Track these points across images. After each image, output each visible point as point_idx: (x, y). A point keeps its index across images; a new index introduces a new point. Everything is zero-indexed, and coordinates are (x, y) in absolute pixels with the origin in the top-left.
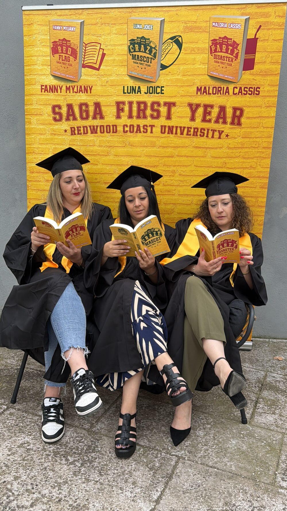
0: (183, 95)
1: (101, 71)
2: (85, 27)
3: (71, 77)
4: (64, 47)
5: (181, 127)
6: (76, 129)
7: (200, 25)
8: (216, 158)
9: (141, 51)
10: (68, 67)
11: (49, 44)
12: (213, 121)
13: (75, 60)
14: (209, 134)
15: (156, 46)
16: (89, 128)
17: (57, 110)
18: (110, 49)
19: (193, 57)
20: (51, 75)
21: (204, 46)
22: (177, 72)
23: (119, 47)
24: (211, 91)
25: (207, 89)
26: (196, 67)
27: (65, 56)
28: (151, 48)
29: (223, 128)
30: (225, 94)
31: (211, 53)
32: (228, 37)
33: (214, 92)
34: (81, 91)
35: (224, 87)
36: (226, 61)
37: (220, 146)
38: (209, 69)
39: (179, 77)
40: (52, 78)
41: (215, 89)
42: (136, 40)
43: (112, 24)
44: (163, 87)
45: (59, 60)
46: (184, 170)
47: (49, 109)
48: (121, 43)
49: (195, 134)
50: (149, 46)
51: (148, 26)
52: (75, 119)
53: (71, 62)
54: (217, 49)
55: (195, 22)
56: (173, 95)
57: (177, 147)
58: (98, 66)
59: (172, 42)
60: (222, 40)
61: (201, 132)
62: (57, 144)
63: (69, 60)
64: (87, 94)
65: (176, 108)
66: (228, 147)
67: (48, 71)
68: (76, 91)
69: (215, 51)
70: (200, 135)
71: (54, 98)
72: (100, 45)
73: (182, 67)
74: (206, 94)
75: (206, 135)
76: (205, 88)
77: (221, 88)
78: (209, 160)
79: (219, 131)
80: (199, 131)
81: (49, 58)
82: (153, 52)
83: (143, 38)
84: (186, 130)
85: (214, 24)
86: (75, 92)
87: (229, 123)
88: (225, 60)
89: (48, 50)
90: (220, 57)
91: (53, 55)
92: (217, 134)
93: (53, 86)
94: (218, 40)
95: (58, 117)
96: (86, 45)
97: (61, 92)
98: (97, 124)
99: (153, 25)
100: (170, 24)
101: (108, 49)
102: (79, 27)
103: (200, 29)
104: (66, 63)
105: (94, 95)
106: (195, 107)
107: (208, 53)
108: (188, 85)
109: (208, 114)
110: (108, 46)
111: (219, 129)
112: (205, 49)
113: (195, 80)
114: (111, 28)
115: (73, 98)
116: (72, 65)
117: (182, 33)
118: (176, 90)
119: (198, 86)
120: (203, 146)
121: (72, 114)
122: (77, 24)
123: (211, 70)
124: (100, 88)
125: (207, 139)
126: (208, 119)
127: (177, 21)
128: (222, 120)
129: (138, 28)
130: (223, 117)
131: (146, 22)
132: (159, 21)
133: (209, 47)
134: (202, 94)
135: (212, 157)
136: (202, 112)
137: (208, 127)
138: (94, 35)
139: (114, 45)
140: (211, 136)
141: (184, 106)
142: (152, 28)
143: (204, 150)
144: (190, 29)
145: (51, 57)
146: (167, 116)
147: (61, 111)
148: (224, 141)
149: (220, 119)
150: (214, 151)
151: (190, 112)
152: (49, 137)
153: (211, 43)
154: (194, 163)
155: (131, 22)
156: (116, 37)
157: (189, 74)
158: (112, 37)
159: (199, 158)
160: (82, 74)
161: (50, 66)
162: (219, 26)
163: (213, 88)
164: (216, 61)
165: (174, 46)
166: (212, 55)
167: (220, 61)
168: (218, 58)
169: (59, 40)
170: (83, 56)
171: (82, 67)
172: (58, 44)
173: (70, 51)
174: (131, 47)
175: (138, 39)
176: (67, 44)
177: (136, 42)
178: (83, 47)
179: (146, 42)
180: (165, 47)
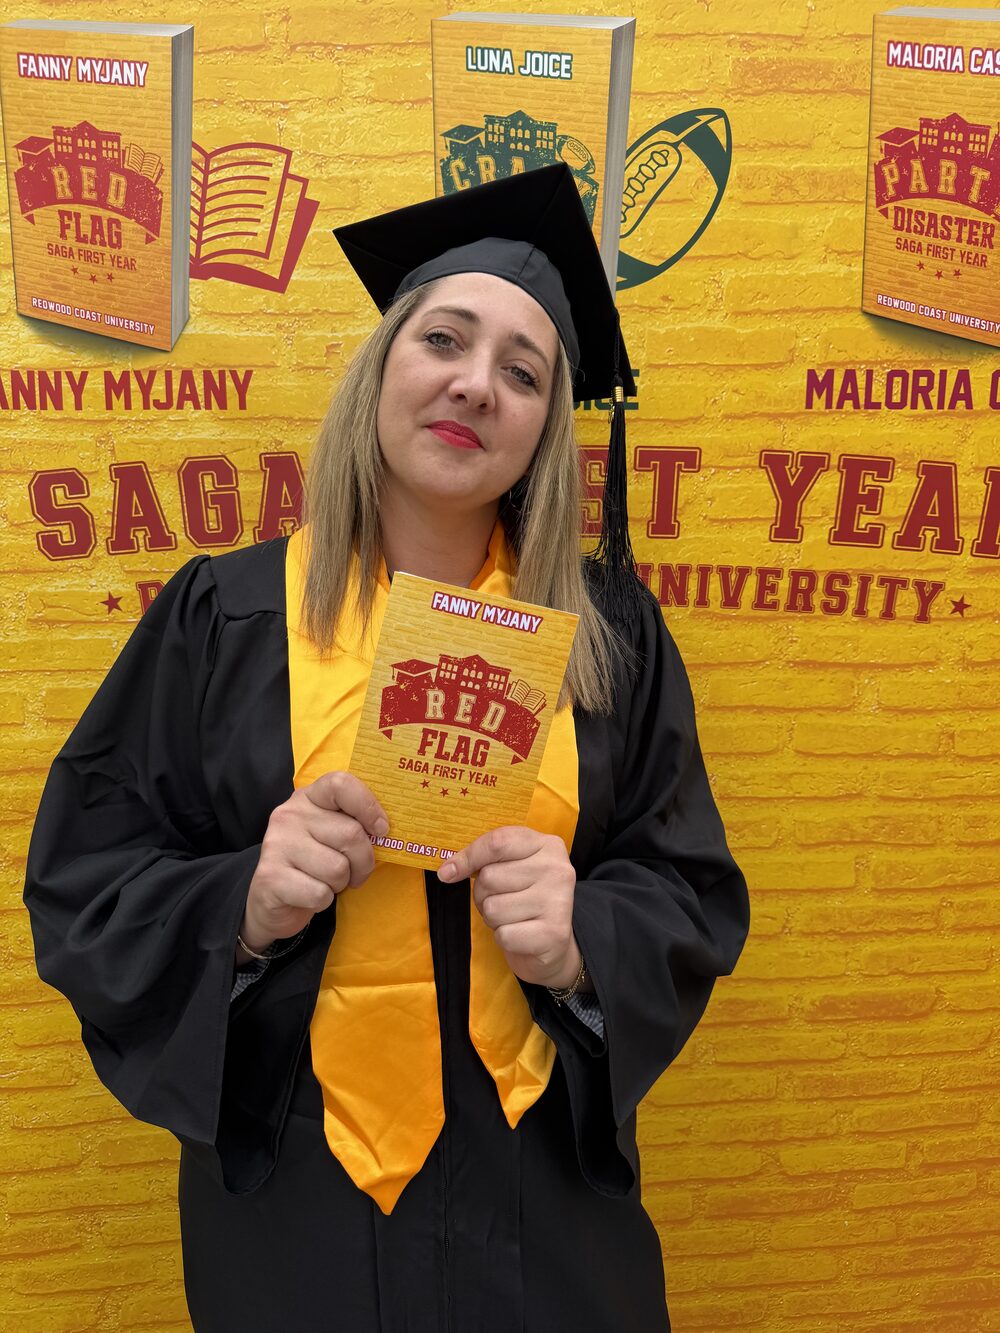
0: (738, 412)
1: (296, 296)
2: (197, 61)
3: (131, 329)
4: (85, 170)
5: (724, 571)
7: (819, 55)
8: (905, 712)
10: (115, 272)
12: (888, 538)
13: (149, 240)
14: (870, 597)
15: (591, 164)
17: (60, 496)
18: (338, 180)
19: (788, 222)
20: (21, 315)
21: (847, 165)
22: (707, 295)
23: (388, 170)
24: (879, 393)
25: (861, 382)
26: (804, 273)
27: (96, 219)
29: (942, 570)
30: (952, 406)
31: (880, 201)
32: (970, 120)
33: (896, 399)
34: (188, 398)
35: (943, 374)
36: (959, 240)
37: (923, 656)
38: (872, 284)
39: (717, 322)
40: (26, 332)
41: (898, 380)
42: (479, 130)
43: (346, 48)
45: (63, 235)
46: (747, 774)
47: (18, 495)
48: (401, 145)
49: (800, 600)
51: (544, 60)
52: (161, 540)
53: (126, 250)
54: (909, 178)
55: (797, 40)
56: (683, 415)
57: (706, 665)
58: (279, 266)
59: (675, 145)
60: (936, 132)
61: (829, 590)
62: (69, 671)
63: (118, 235)
64: (222, 414)
65: (698, 477)
66: (963, 659)
67: (5, 296)
68: (163, 400)
69: (903, 190)
70: (826, 607)
71: (43, 436)
72: (282, 158)
73: (729, 274)
74: (856, 406)
75: (852, 604)
76: (850, 376)
77: (930, 375)
78: (867, 722)
79: (920, 585)
80: (821, 584)
81: (5, 229)
83: (519, 119)
84: (751, 584)
85: (896, 52)
86: (158, 404)
87: (968, 545)
88: (954, 234)
90: (925, 222)
91: (24, 209)
92: (908, 601)
93: (30, 374)
94: (914, 133)
95: (66, 533)
96: (208, 157)
97: (78, 406)
99: (571, 55)
100: (661, 47)
101: (330, 179)
102: (163, 62)
103: (824, 77)
104: (103, 254)
105: (264, 419)
106: (798, 469)
107: (864, 197)
108: (763, 362)
109: (864, 506)
110: (332, 165)
111: (918, 577)
112: (847, 180)
113: (797, 337)
114: (344, 66)
115: (146, 436)
116: (133, 265)
117: (726, 96)
118: (699, 385)
119: (814, 368)
120: (838, 658)
121: (142, 514)
122: (152, 47)
123: (878, 288)
124: (290, 381)
125: (857, 623)
126: (865, 529)
127: (704, 34)
128: (933, 533)
129: (488, 70)
130: (937, 515)
131: (532, 39)
132: (606, 35)
133: (872, 169)
134: (834, 405)
135: (887, 709)
136: (837, 494)
137: (862, 567)
138: (248, 103)
139: (363, 160)
140: (877, 608)
141: (740, 465)
142: (568, 67)
143: (846, 676)
144: (772, 77)
145: (15, 223)
146: (652, 520)
147: (85, 502)
148: (947, 634)
149: (925, 529)
150: (895, 679)
151: (773, 495)
152: (21, 636)
153: (881, 150)
154: (792, 739)
155: (452, 38)
156: (372, 116)
157: (768, 308)
158: (352, 118)
159: (821, 715)
160: (192, 309)
161: (11, 271)
162: (920, 65)
163: (891, 376)
164: (906, 241)
165: (687, 162)
166: (886, 209)
167: (925, 240)
168: (915, 227)
169: (55, 134)
170: (195, 218)
171: (192, 275)
172: (52, 151)
173: (117, 191)
174: (458, 168)
175: (490, 126)
176: (104, 152)
177: (483, 141)
178: (194, 169)
179: (538, 142)
180: (640, 171)
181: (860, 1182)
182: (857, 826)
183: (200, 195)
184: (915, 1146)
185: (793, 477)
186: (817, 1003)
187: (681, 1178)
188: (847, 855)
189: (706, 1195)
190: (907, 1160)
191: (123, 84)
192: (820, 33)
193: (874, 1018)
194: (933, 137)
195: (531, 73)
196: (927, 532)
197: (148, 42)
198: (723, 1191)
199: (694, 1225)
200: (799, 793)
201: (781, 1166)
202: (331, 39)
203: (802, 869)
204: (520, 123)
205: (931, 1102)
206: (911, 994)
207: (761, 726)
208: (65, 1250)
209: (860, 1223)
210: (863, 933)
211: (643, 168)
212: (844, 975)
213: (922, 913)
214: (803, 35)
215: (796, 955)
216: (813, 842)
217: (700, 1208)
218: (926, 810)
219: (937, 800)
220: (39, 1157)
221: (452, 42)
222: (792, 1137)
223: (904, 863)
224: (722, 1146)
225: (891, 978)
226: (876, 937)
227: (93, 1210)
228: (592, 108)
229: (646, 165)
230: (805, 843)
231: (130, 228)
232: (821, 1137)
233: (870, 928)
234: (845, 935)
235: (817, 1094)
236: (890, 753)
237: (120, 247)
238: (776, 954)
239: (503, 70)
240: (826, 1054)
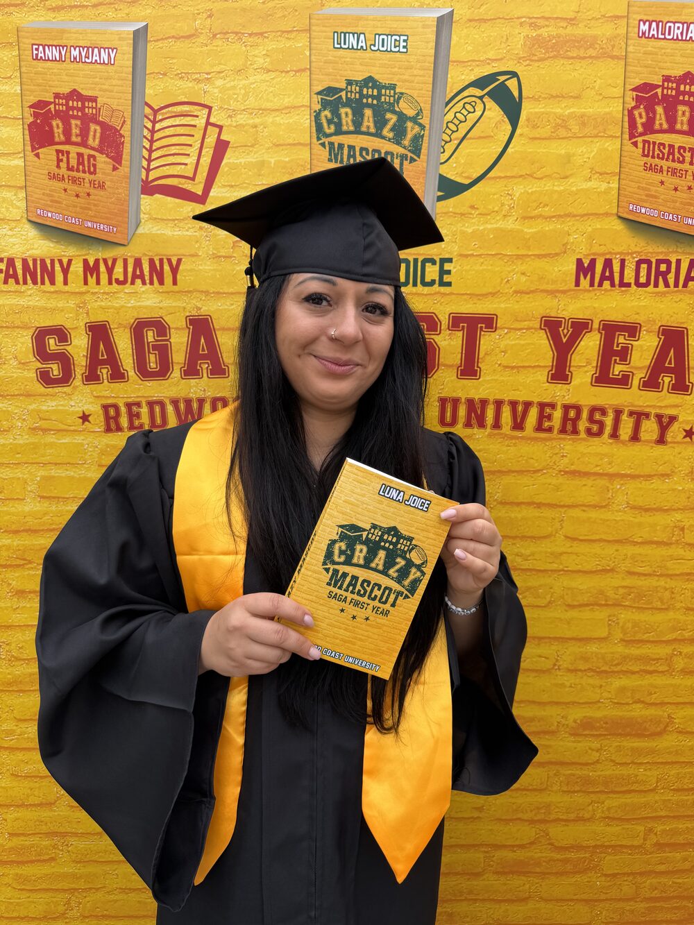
0: (525, 289)
2: (150, 47)
3: (101, 230)
4: (73, 122)
5: (514, 404)
6: (123, 410)
7: (587, 31)
8: (647, 510)
9: (364, 129)
10: (92, 191)
11: (17, 113)
12: (636, 382)
13: (115, 169)
14: (622, 426)
15: (420, 112)
16: (170, 409)
17: (52, 344)
18: (244, 126)
19: (563, 152)
20: (30, 221)
21: (607, 110)
22: (503, 205)
23: (277, 119)
24: (629, 276)
25: (616, 267)
26: (574, 189)
27: (80, 155)
28: (402, 118)
29: (676, 406)
30: (685, 285)
31: (632, 136)
33: (643, 280)
34: (138, 277)
35: (679, 262)
37: (661, 469)
38: (626, 196)
39: (510, 224)
40: (32, 232)
41: (644, 266)
42: (341, 90)
43: (250, 35)
44: (450, 260)
46: (528, 552)
47: (25, 342)
48: (287, 101)
49: (569, 426)
50: (394, 112)
51: (389, 40)
52: (118, 375)
53: (99, 176)
54: (654, 118)
55: (572, 21)
56: (485, 291)
57: (499, 472)
58: (202, 186)
59: (481, 98)
60: (674, 85)
61: (591, 419)
62: (56, 464)
63: (94, 166)
64: (161, 289)
65: (495, 336)
66: (691, 473)
67: (18, 208)
68: (121, 278)
69: (649, 127)
70: (589, 432)
71: (42, 303)
72: (206, 111)
73: (519, 190)
74: (613, 285)
76: (608, 263)
77: (668, 263)
78: (619, 516)
79: (659, 417)
80: (585, 415)
81: (20, 163)
82: (409, 136)
83: (370, 81)
84: (533, 414)
85: (644, 27)
86: (118, 282)
88: (688, 159)
89: (16, 134)
90: (666, 151)
91: (33, 149)
92: (650, 429)
93: (35, 261)
94: (658, 86)
95: (55, 369)
96: (155, 112)
97: (66, 283)
98: (201, 395)
99: (407, 36)
100: (472, 29)
101: (237, 126)
102: (127, 48)
103: (591, 47)
104: (84, 179)
105: (189, 292)
106: (569, 331)
107: (619, 134)
108: (543, 253)
109: (618, 358)
110: (239, 116)
111: (658, 411)
112: (607, 121)
113: (569, 235)
114: (248, 48)
115: (110, 304)
116: (103, 186)
117: (518, 62)
118: (497, 269)
119: (582, 257)
120: (598, 470)
121: (106, 357)
122: (119, 38)
123: (631, 200)
124: (208, 266)
125: (611, 444)
126: (618, 375)
127: (503, 18)
128: (670, 379)
129: (348, 48)
130: (673, 366)
131: (379, 25)
132: (433, 21)
133: (626, 113)
134: (596, 284)
135: (634, 508)
136: (598, 349)
137: (616, 403)
138: (183, 75)
139: (261, 112)
140: (627, 433)
141: (526, 327)
142: (405, 44)
143: (602, 482)
144: (552, 48)
145: (27, 158)
146: (461, 366)
147: (68, 348)
148: (680, 453)
149: (664, 376)
150: (640, 486)
151: (550, 349)
152: (24, 439)
153: (633, 99)
154: (563, 527)
155: (323, 26)
156: (267, 81)
157: (546, 214)
158: (254, 83)
159: (584, 511)
160: (142, 216)
161: (24, 191)
162: (663, 37)
163: (639, 263)
164: (651, 165)
165: (490, 109)
166: (636, 142)
167: (665, 164)
168: (658, 154)
169: (55, 98)
170: (146, 153)
171: (142, 194)
172: (53, 109)
173: (94, 136)
174: (326, 117)
175: (349, 87)
176: (87, 109)
177: (344, 97)
178: (146, 120)
179: (383, 98)
180: (455, 117)
181: (609, 854)
182: (610, 593)
183: (150, 138)
184: (651, 830)
185: (565, 336)
186: (578, 721)
187: (475, 843)
188: (602, 614)
189: (494, 856)
190: (645, 839)
191: (100, 63)
192: (588, 16)
193: (620, 735)
194: (672, 89)
195: (378, 49)
196: (665, 378)
197: (117, 35)
198: (508, 855)
199: (485, 877)
200: (567, 567)
201: (550, 839)
202: (241, 29)
203: (569, 623)
204: (370, 85)
205: (663, 798)
206: (649, 718)
207: (539, 517)
208: (44, 861)
209: (609, 884)
210: (613, 672)
211: (457, 114)
212: (599, 702)
213: (658, 659)
214: (576, 17)
215: (563, 685)
216: (576, 603)
217: (489, 865)
218: (662, 583)
219: (670, 576)
220: (28, 796)
221: (324, 29)
222: (558, 818)
223: (645, 621)
224: (507, 821)
225: (634, 706)
226: (624, 675)
227: (64, 835)
228: (421, 73)
229: (459, 112)
230: (571, 603)
231: (102, 161)
232: (579, 819)
233: (619, 668)
234: (600, 673)
235: (577, 788)
236: (635, 540)
237: (95, 174)
238: (548, 684)
239: (359, 48)
240: (584, 759)
